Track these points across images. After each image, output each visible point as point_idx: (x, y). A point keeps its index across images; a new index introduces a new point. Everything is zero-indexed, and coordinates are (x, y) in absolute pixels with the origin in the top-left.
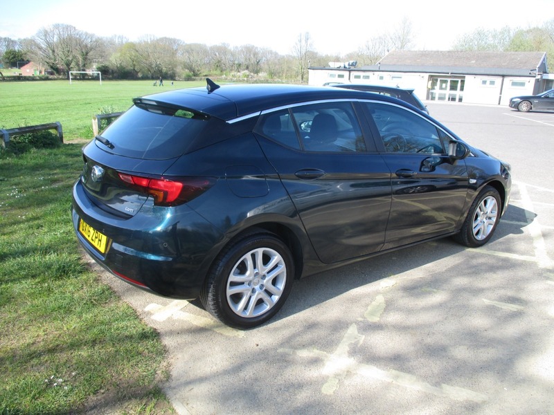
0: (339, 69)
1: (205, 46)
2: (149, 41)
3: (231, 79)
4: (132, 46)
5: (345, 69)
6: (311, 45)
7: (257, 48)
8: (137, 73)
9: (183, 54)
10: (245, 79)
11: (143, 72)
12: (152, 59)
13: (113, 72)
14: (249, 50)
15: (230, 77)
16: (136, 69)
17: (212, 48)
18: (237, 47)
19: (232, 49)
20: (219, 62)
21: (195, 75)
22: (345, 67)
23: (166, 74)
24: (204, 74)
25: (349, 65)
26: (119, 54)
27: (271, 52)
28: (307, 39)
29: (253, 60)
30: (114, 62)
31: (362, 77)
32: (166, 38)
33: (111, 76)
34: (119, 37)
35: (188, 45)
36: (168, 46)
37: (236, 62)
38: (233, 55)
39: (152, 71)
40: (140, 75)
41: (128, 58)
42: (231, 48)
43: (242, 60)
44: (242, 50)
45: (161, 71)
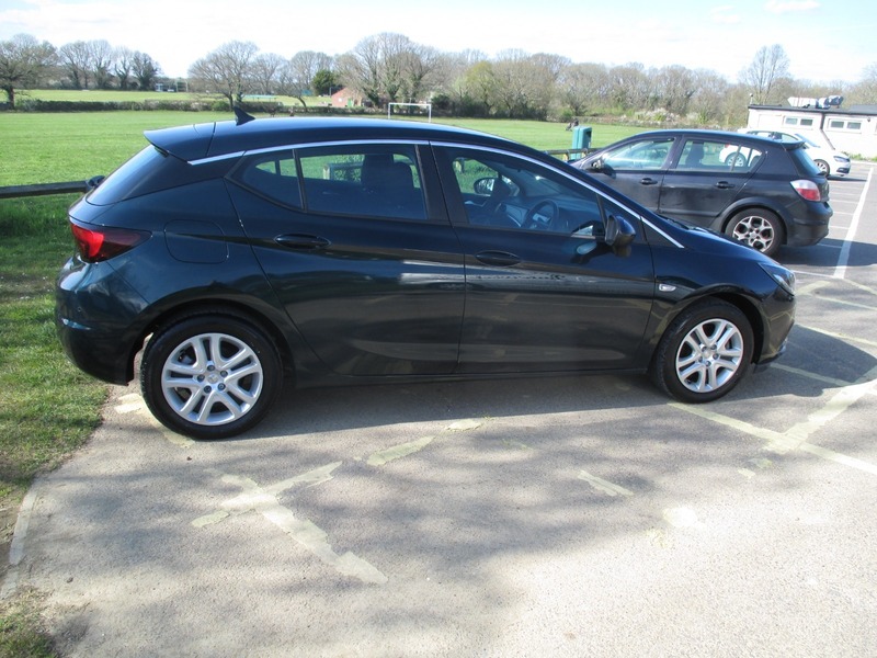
0: (805, 109)
1: (603, 67)
2: (513, 58)
3: (635, 122)
4: (486, 67)
5: (817, 109)
6: (783, 68)
7: (690, 71)
8: (489, 107)
9: (565, 80)
10: (659, 122)
11: (499, 107)
12: (513, 87)
13: (454, 105)
14: (676, 75)
15: (635, 118)
16: (488, 102)
17: (612, 71)
18: (655, 70)
19: (647, 74)
20: (623, 93)
21: (578, 114)
22: (817, 106)
23: (533, 110)
24: (593, 113)
25: (826, 103)
26: (466, 79)
27: (714, 79)
28: (775, 57)
29: (681, 92)
30: (457, 90)
31: (846, 124)
32: (542, 55)
33: (450, 112)
34: (474, 52)
35: (576, 66)
36: (545, 67)
37: (652, 95)
38: (647, 82)
39: (512, 105)
40: (493, 111)
41: (478, 86)
42: (646, 70)
43: (662, 92)
44: (663, 75)
45: (525, 106)
